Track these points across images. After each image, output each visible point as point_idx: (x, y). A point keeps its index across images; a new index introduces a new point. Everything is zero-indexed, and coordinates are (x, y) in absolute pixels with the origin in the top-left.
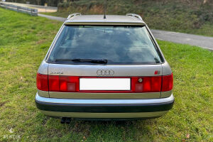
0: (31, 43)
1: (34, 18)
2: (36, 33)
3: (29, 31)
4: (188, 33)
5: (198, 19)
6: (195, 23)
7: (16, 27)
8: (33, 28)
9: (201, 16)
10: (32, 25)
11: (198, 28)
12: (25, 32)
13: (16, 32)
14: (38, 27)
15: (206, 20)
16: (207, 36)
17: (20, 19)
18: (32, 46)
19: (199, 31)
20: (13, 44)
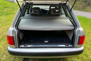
0: (12, 15)
1: (13, 3)
2: (14, 10)
3: (11, 10)
4: (80, 11)
5: (85, 4)
6: (83, 6)
7: (5, 8)
8: (13, 8)
9: (86, 3)
10: (12, 7)
11: (84, 8)
12: (9, 10)
13: (5, 10)
14: (15, 8)
15: (88, 5)
16: (89, 12)
17: (7, 4)
18: (12, 17)
19: (85, 10)
20: (4, 15)
